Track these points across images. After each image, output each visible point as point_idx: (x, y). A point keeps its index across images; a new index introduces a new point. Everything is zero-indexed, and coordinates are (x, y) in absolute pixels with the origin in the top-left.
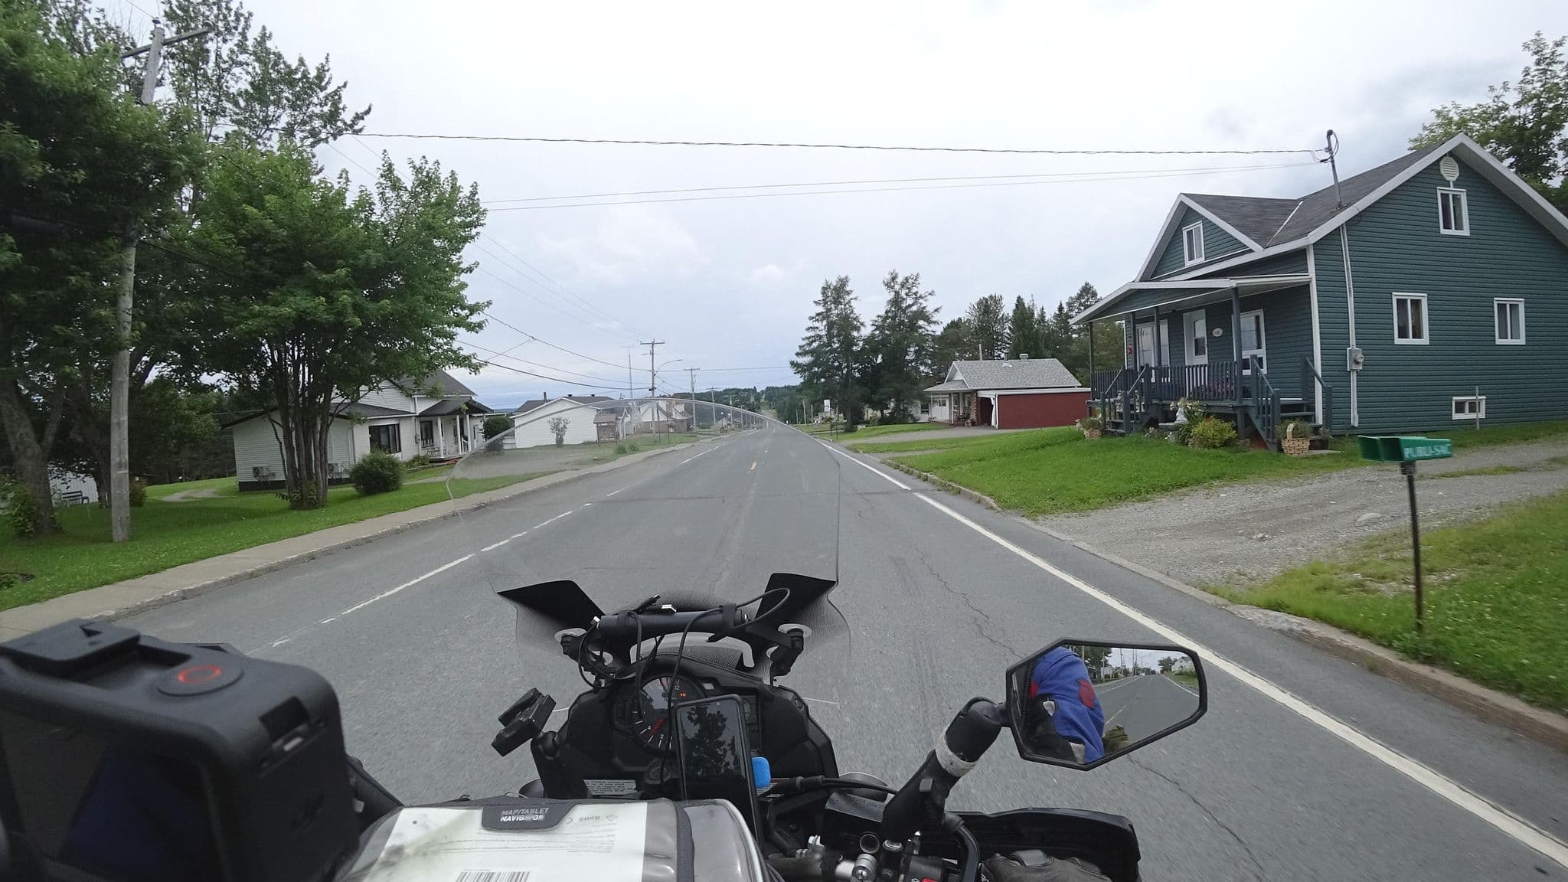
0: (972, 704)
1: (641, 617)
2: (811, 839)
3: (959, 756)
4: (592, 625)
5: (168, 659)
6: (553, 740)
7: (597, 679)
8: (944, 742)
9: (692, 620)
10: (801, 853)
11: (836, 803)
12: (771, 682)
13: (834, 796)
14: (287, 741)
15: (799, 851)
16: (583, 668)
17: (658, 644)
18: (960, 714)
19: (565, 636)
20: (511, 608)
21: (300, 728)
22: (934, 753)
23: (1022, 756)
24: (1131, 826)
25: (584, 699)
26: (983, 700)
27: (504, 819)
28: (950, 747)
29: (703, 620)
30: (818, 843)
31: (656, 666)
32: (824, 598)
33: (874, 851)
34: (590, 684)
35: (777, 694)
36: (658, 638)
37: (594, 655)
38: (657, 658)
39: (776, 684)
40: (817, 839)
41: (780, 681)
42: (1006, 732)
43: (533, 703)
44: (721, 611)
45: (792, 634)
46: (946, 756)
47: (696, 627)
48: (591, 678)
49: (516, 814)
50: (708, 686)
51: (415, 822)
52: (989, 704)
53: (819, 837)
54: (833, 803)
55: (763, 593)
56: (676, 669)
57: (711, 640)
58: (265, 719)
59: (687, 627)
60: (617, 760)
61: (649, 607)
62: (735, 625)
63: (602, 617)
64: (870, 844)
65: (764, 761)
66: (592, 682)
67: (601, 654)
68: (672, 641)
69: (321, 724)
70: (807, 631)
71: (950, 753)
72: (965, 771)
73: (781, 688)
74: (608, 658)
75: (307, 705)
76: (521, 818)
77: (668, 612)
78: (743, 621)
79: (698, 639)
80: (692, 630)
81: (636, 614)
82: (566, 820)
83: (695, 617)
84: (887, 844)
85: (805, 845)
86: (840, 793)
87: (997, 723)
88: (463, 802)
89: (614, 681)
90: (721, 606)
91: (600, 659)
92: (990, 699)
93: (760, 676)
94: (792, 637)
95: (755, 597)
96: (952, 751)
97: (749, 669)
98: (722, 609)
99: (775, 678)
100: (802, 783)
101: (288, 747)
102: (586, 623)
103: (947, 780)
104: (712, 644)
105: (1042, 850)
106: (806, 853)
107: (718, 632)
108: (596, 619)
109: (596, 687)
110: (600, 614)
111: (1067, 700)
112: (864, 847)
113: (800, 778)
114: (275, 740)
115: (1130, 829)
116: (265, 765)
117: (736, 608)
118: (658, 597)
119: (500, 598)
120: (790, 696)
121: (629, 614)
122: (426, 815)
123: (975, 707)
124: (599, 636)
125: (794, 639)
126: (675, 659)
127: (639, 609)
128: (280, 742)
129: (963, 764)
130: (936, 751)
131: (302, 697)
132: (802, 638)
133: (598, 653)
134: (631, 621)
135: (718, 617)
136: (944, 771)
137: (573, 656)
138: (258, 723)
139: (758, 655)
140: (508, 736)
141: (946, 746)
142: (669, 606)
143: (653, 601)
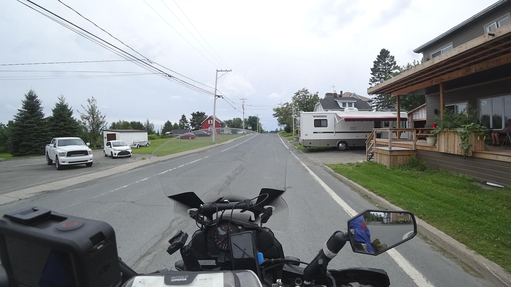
0: (336, 233)
1: (217, 204)
2: (278, 280)
3: (332, 252)
4: (200, 207)
5: (60, 219)
6: (188, 248)
7: (202, 226)
8: (326, 247)
9: (235, 205)
10: (274, 285)
11: (286, 268)
12: (261, 226)
13: (285, 265)
14: (98, 246)
15: (273, 284)
16: (197, 222)
17: (223, 213)
18: (331, 237)
19: (191, 211)
20: (172, 202)
21: (102, 242)
22: (322, 250)
23: (354, 251)
24: (386, 273)
25: (197, 233)
26: (340, 232)
27: (172, 280)
28: (328, 249)
29: (239, 205)
30: (280, 282)
31: (222, 221)
32: (280, 197)
33: (300, 285)
34: (200, 228)
35: (263, 230)
36: (223, 211)
37: (201, 218)
38: (222, 218)
39: (263, 226)
40: (279, 280)
41: (264, 225)
42: (348, 243)
43: (180, 236)
44: (245, 202)
45: (269, 209)
46: (327, 251)
47: (236, 207)
48: (200, 225)
49: (177, 278)
50: (240, 228)
51: (140, 282)
52: (342, 233)
53: (281, 280)
54: (285, 268)
55: (258, 195)
56: (230, 222)
57: (241, 212)
58: (91, 239)
59: (234, 207)
60: (209, 253)
61: (220, 201)
62: (250, 207)
63: (204, 204)
64: (299, 282)
65: (261, 254)
66: (201, 227)
67: (203, 217)
68: (228, 212)
69: (109, 240)
70: (274, 208)
71: (329, 251)
72: (333, 257)
73: (264, 227)
74: (205, 218)
75: (105, 234)
76: (178, 280)
77: (226, 202)
78: (252, 205)
79: (237, 211)
80: (235, 208)
81: (215, 203)
82: (195, 280)
83: (236, 204)
84: (305, 282)
85: (275, 282)
86: (288, 264)
87: (345, 240)
88: (157, 273)
89: (208, 226)
90: (245, 200)
91: (203, 219)
92: (342, 231)
93: (256, 223)
94: (269, 210)
95: (256, 197)
96: (329, 250)
97: (253, 221)
98: (245, 201)
99: (262, 224)
100: (274, 261)
101: (98, 248)
102: (198, 207)
103: (327, 260)
104: (242, 213)
105: (358, 282)
106: (275, 285)
107: (244, 209)
108: (201, 205)
109: (202, 229)
110: (203, 203)
111: (357, 228)
112: (296, 283)
113: (273, 259)
114: (94, 245)
115: (386, 274)
116: (91, 254)
117: (250, 200)
118: (223, 197)
119: (168, 198)
120: (268, 230)
121: (213, 203)
122: (144, 279)
123: (337, 234)
124: (203, 211)
125: (269, 211)
126: (230, 218)
127: (216, 201)
128: (96, 246)
129: (333, 254)
130: (324, 250)
131: (103, 231)
132: (272, 210)
133: (202, 217)
134: (214, 206)
135: (244, 204)
136: (326, 257)
137: (194, 218)
138: (89, 240)
139: (256, 216)
140: (172, 248)
141: (327, 249)
142: (227, 200)
143: (221, 198)
